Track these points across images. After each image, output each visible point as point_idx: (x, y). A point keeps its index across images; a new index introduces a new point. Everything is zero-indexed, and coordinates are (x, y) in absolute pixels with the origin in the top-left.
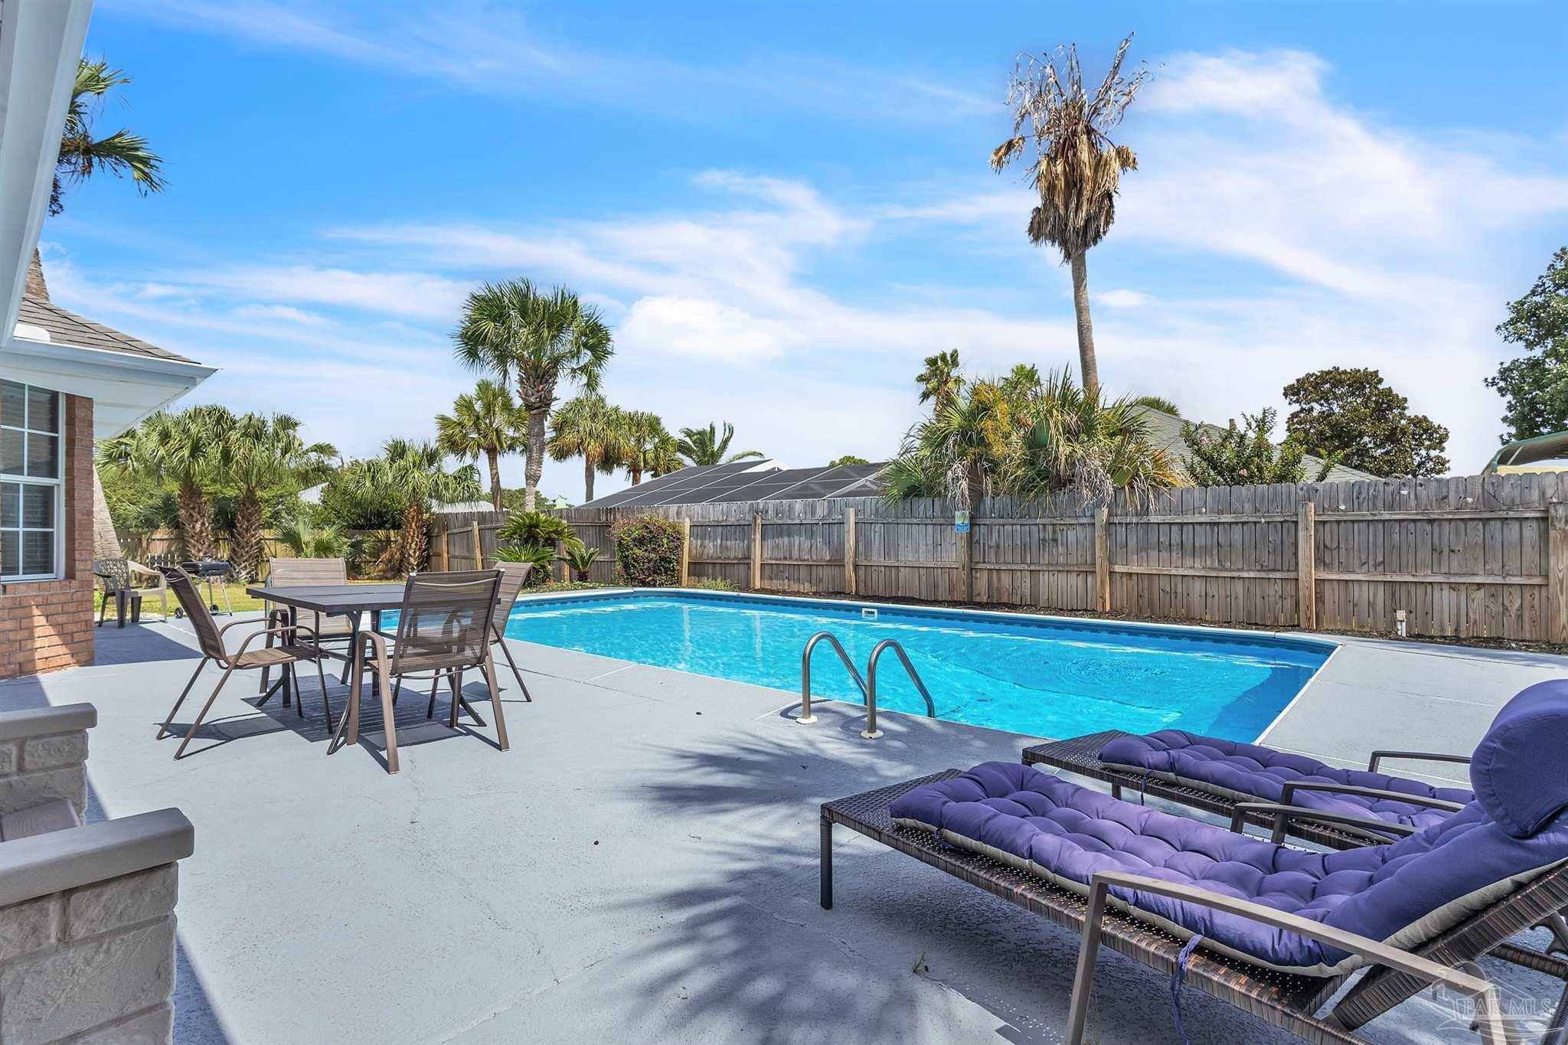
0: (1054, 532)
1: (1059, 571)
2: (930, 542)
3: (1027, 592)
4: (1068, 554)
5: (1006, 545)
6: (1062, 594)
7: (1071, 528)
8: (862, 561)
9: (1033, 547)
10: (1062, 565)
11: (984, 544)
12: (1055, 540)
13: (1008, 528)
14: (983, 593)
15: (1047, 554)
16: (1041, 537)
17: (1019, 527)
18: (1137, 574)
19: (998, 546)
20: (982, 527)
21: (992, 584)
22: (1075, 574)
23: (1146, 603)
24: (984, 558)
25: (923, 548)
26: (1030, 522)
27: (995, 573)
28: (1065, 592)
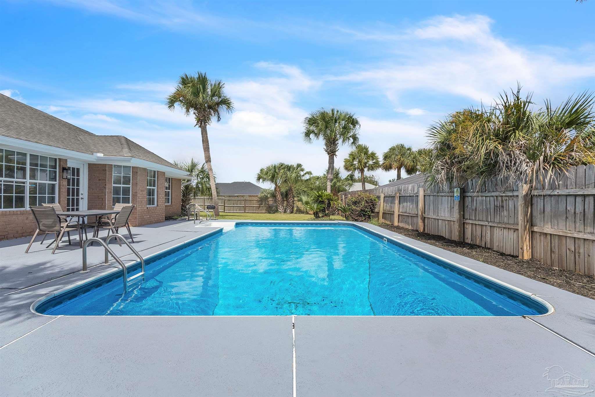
0: (502, 201)
1: (504, 228)
2: (449, 206)
3: (488, 239)
4: (509, 216)
5: (480, 209)
6: (506, 244)
7: (511, 198)
8: (426, 215)
9: (492, 211)
10: (506, 224)
11: (470, 208)
12: (503, 207)
13: (480, 198)
14: (469, 238)
15: (498, 215)
16: (496, 205)
17: (485, 198)
18: (551, 234)
19: (476, 209)
20: (469, 197)
21: (473, 234)
22: (513, 231)
23: (557, 257)
24: (470, 217)
25: (446, 209)
26: (489, 194)
27: (474, 225)
28: (507, 244)
